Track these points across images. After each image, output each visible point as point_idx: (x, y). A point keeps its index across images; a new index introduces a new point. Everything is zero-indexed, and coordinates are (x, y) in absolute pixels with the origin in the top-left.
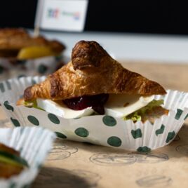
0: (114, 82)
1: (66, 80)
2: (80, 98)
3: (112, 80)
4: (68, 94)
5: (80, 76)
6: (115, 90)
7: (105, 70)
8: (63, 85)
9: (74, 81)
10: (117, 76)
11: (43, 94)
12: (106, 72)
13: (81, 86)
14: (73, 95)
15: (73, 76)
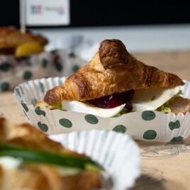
0: (142, 77)
1: (94, 80)
2: (110, 96)
3: (139, 76)
4: (98, 94)
5: (108, 74)
6: (144, 85)
7: (132, 67)
8: (92, 85)
9: (102, 80)
10: (143, 72)
11: (69, 96)
12: (133, 69)
13: (110, 84)
14: (103, 94)
15: (100, 75)
